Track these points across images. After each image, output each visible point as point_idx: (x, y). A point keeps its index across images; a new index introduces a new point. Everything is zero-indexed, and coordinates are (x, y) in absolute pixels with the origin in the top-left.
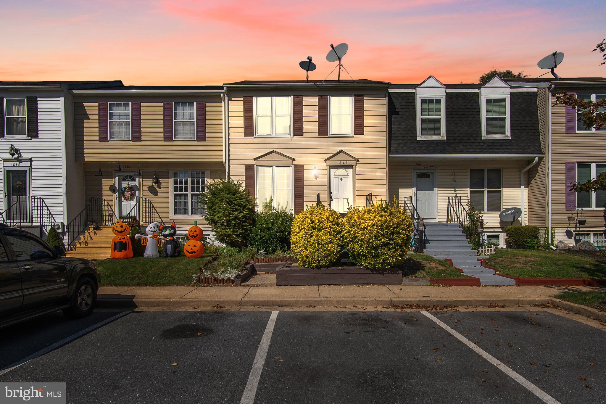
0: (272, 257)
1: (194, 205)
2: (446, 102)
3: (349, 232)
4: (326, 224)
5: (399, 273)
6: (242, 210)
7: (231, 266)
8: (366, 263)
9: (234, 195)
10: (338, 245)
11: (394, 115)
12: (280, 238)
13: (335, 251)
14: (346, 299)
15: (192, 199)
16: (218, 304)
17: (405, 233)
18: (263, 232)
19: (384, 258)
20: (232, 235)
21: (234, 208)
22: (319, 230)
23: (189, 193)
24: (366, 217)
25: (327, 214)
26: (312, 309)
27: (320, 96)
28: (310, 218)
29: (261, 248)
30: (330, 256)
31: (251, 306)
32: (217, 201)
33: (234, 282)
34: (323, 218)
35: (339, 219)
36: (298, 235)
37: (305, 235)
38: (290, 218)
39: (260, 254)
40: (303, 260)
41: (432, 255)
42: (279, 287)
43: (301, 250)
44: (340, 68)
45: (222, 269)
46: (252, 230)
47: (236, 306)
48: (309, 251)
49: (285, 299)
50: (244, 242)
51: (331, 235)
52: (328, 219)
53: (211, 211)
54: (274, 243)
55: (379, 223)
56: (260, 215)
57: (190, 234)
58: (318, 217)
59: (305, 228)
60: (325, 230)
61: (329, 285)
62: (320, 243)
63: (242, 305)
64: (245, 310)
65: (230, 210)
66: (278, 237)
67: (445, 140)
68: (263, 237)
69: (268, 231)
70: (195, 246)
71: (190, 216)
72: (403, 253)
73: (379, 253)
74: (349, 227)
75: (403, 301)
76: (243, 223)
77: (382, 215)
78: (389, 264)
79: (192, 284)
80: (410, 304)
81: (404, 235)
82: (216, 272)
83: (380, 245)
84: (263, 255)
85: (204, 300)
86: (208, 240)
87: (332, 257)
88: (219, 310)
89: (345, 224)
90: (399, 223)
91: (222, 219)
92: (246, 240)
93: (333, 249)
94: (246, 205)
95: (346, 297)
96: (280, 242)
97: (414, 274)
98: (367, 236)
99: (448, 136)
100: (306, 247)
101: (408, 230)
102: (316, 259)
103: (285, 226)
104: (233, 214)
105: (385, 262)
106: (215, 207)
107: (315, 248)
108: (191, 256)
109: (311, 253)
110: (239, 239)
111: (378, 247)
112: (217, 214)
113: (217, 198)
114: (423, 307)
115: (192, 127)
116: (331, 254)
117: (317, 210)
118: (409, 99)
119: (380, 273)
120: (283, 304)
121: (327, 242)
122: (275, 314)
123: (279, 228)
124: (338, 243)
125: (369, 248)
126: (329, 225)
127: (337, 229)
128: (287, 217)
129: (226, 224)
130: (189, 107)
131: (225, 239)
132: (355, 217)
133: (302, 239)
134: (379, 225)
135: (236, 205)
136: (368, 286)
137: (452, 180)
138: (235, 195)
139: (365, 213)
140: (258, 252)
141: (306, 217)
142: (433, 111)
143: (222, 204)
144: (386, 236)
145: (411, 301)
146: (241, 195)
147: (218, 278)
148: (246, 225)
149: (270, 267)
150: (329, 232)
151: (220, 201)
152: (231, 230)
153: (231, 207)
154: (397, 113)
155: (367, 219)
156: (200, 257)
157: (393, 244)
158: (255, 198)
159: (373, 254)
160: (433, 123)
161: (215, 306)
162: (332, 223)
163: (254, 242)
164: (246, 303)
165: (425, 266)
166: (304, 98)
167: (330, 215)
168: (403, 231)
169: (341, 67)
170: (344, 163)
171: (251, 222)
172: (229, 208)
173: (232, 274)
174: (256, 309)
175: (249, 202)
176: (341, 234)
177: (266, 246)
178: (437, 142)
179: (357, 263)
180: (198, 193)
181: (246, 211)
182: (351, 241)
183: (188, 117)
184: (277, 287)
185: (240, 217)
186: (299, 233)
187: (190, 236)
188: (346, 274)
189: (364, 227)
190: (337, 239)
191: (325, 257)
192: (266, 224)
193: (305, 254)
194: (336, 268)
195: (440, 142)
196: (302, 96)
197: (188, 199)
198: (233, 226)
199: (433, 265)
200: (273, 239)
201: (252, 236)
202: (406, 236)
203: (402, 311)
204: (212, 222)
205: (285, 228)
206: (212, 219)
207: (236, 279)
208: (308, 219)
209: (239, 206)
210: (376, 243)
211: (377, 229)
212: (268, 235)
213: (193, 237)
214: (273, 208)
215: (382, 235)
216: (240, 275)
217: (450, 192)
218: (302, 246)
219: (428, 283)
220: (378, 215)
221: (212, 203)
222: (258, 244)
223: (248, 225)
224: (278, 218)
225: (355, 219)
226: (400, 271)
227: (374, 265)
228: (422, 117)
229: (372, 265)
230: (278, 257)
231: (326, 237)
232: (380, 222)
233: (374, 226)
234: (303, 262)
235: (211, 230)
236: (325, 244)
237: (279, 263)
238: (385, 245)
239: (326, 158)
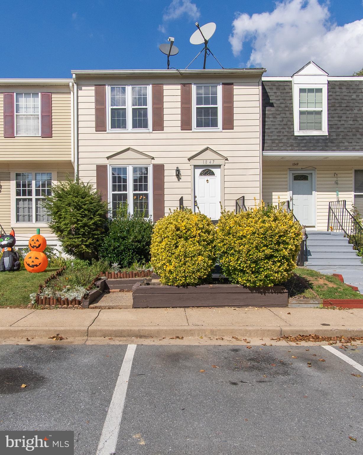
0: (127, 272)
1: (39, 211)
2: (328, 92)
3: (223, 242)
4: (194, 231)
5: (284, 293)
6: (92, 216)
7: (79, 283)
8: (244, 280)
9: (83, 198)
10: (209, 257)
11: (268, 107)
12: (137, 249)
13: (205, 265)
14: (223, 328)
15: (36, 204)
16: (58, 335)
17: (294, 242)
18: (117, 242)
19: (267, 274)
20: (81, 245)
21: (83, 213)
22: (186, 239)
23: (34, 197)
24: (245, 223)
25: (195, 219)
26: (178, 342)
27: (184, 85)
28: (175, 224)
29: (114, 260)
30: (199, 272)
31: (101, 337)
32: (63, 205)
33: (81, 303)
34: (191, 225)
35: (210, 226)
36: (160, 245)
37: (168, 246)
38: (149, 226)
39: (114, 268)
40: (165, 276)
41: (315, 269)
42: (136, 309)
43: (164, 263)
44: (206, 53)
45: (67, 287)
46: (104, 239)
47: (81, 336)
48: (173, 266)
49: (144, 328)
50: (95, 254)
51: (201, 245)
52: (197, 226)
53: (56, 218)
54: (130, 254)
55: (262, 231)
56: (113, 222)
57: (31, 245)
58: (184, 223)
59: (169, 237)
60: (193, 239)
61: (198, 307)
62: (187, 256)
63: (89, 335)
64: (93, 343)
65: (78, 216)
66: (135, 248)
67: (327, 136)
68: (117, 248)
69: (122, 241)
70: (36, 258)
71: (34, 224)
72: (290, 268)
73: (260, 268)
74: (223, 236)
75: (297, 331)
76: (94, 231)
77: (265, 221)
78: (272, 281)
79: (29, 306)
80: (305, 335)
81: (292, 245)
82: (60, 290)
83: (263, 257)
84: (117, 269)
85: (41, 328)
86: (55, 252)
87: (201, 272)
88: (59, 343)
89: (218, 231)
90: (287, 231)
91: (69, 227)
92: (97, 251)
93: (203, 262)
94: (97, 211)
95: (223, 324)
96: (137, 253)
97: (301, 293)
98: (246, 246)
99: (330, 131)
100: (170, 261)
101: (297, 239)
102: (182, 275)
103: (143, 235)
104: (81, 221)
105: (267, 279)
106: (61, 213)
107: (181, 261)
108: (33, 270)
109: (176, 267)
110: (89, 250)
111: (259, 261)
112: (63, 221)
113: (64, 202)
114: (324, 339)
115: (36, 121)
116: (200, 269)
117: (183, 215)
118: (285, 89)
119: (261, 293)
120: (142, 334)
121: (195, 255)
122: (131, 350)
123: (136, 237)
124: (209, 255)
125: (248, 262)
126: (198, 233)
127: (207, 238)
128: (145, 224)
129: (74, 233)
130: (33, 99)
131: (73, 251)
132: (231, 223)
133: (165, 250)
134: (261, 232)
135: (85, 210)
136: (246, 309)
137: (334, 182)
138: (85, 198)
139: (243, 218)
140: (111, 266)
141: (169, 223)
142: (313, 103)
143: (69, 209)
144: (269, 246)
145: (307, 331)
146: (91, 198)
147: (61, 299)
148: (97, 234)
149: (126, 284)
150: (198, 242)
151: (66, 205)
152: (80, 240)
153: (80, 213)
154: (272, 105)
155: (245, 226)
156: (43, 272)
157: (278, 256)
158: (108, 202)
159: (254, 269)
160: (313, 116)
161: (54, 337)
162: (202, 230)
163: (107, 254)
164: (94, 334)
165: (313, 284)
166: (165, 87)
167: (199, 221)
168: (292, 240)
169: (207, 51)
170: (210, 163)
171: (103, 230)
172: (77, 214)
173: (79, 293)
174: (106, 341)
175: (101, 207)
176: (212, 243)
177: (121, 258)
178: (318, 138)
179: (232, 280)
180: (43, 197)
181: (97, 218)
182: (226, 253)
183: (32, 110)
184: (133, 309)
185: (90, 225)
186: (161, 243)
187: (31, 246)
188: (219, 294)
189: (242, 235)
190: (207, 250)
191: (193, 272)
192: (121, 232)
193: (168, 269)
194: (206, 286)
195: (321, 137)
196: (162, 85)
197: (32, 205)
198: (82, 235)
199: (321, 282)
200: (129, 250)
201: (104, 246)
202: (294, 246)
203: (297, 345)
204: (58, 230)
205: (143, 237)
206: (58, 227)
207: (84, 300)
208: (172, 226)
209: (89, 211)
210: (257, 256)
211: (259, 238)
212: (123, 245)
213: (35, 248)
214: (129, 214)
215: (264, 246)
216: (88, 295)
217: (331, 196)
218: (165, 259)
219: (320, 305)
220: (260, 221)
221: (58, 207)
222: (111, 256)
223: (100, 234)
224: (135, 226)
225: (231, 225)
226: (286, 291)
227: (254, 282)
228: (301, 109)
229: (251, 283)
230: (134, 272)
231: (194, 247)
232: (262, 229)
233: (255, 234)
234: (166, 279)
235: (57, 240)
236: (194, 256)
237: (136, 279)
238: (269, 257)
239: (190, 156)
